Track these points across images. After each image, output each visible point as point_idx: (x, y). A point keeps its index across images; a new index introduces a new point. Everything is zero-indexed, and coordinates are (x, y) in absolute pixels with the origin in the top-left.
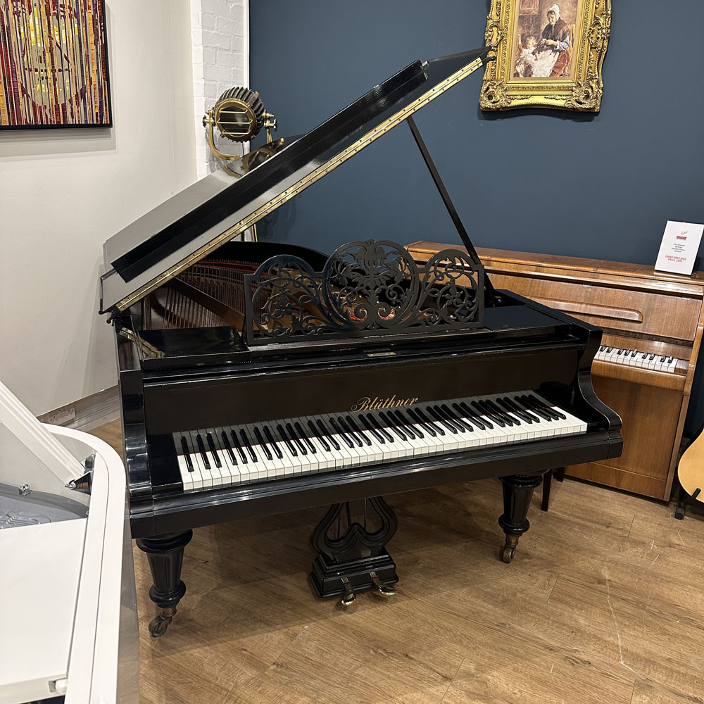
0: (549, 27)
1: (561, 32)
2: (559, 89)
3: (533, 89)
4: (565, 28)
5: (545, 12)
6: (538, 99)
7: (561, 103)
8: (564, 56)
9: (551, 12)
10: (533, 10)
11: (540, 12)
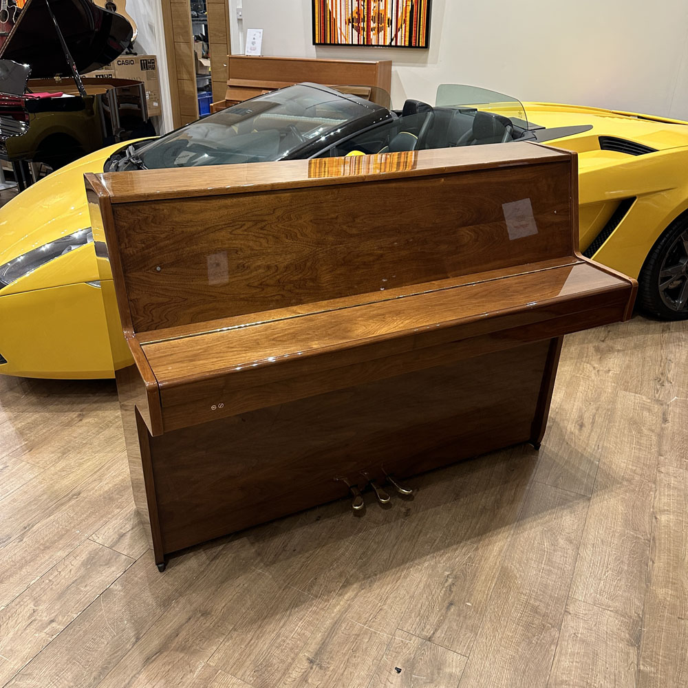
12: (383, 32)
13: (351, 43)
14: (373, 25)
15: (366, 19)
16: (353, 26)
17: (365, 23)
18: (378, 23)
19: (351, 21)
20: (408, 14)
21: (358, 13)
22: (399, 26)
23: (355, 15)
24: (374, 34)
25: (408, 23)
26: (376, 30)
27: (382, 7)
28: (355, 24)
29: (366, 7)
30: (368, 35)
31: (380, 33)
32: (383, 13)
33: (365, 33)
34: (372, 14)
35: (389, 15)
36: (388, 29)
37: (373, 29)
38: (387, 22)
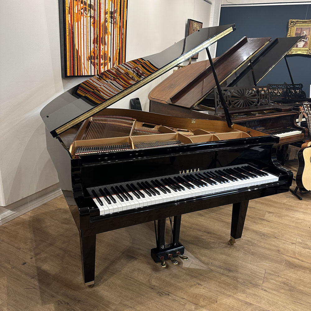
0: (303, 36)
1: (306, 38)
2: (305, 50)
3: (298, 50)
4: (307, 37)
5: (302, 33)
6: (299, 52)
7: (305, 53)
8: (306, 43)
9: (304, 33)
10: (299, 32)
11: (301, 33)
12: (107, 66)
13: (90, 75)
14: (102, 61)
15: (98, 57)
16: (91, 63)
17: (98, 60)
18: (105, 60)
19: (90, 58)
20: (118, 55)
21: (94, 52)
22: (114, 62)
23: (92, 54)
24: (102, 68)
25: (118, 60)
26: (103, 65)
27: (106, 50)
28: (93, 61)
29: (98, 48)
30: (100, 68)
31: (106, 67)
32: (107, 54)
33: (98, 67)
34: (101, 54)
35: (109, 55)
36: (109, 64)
37: (102, 64)
38: (109, 59)
